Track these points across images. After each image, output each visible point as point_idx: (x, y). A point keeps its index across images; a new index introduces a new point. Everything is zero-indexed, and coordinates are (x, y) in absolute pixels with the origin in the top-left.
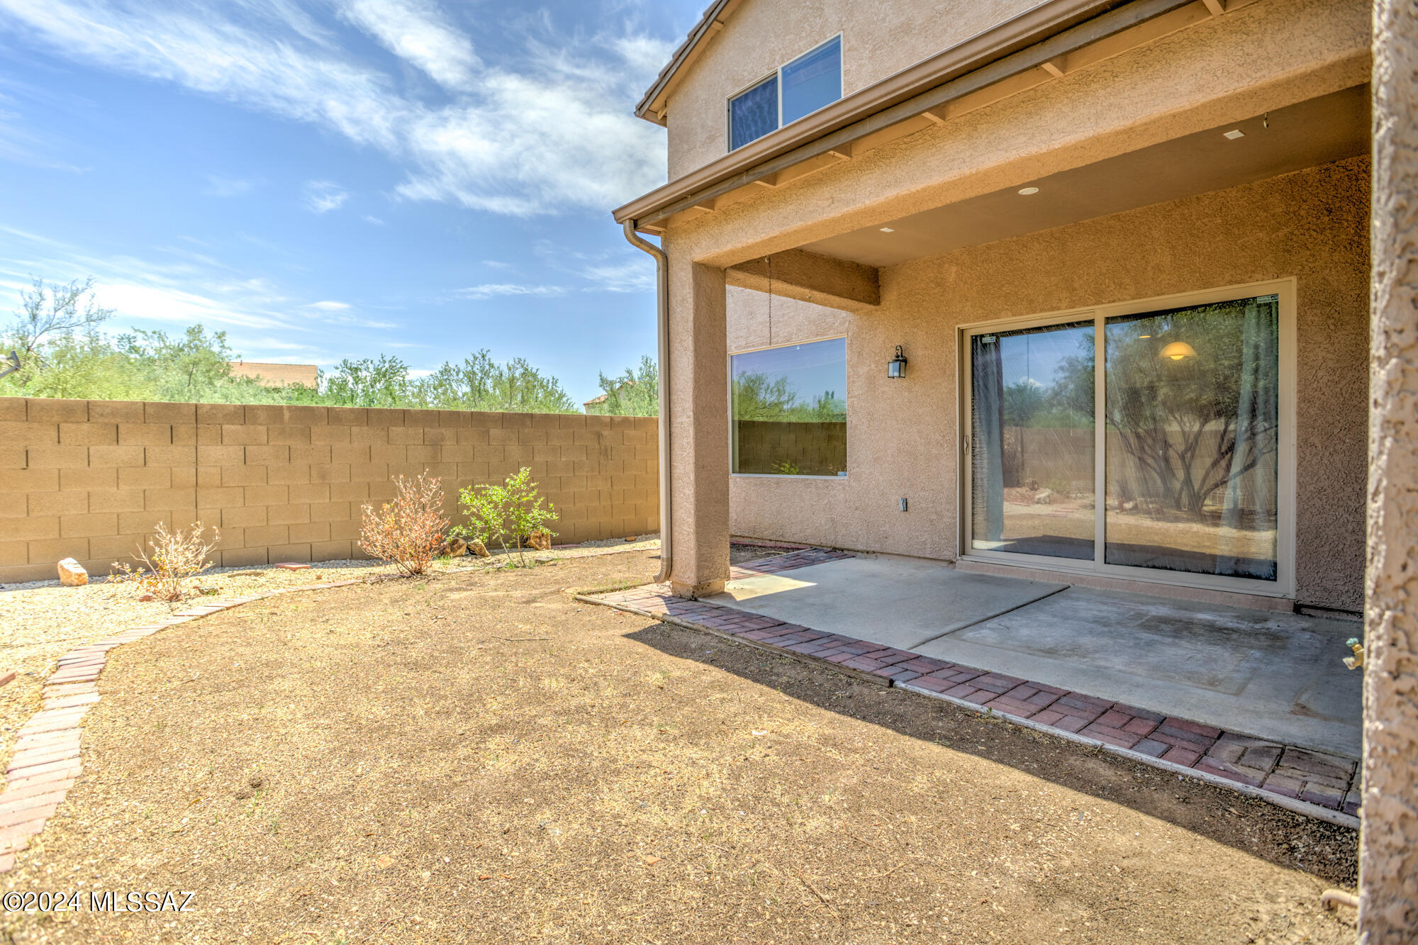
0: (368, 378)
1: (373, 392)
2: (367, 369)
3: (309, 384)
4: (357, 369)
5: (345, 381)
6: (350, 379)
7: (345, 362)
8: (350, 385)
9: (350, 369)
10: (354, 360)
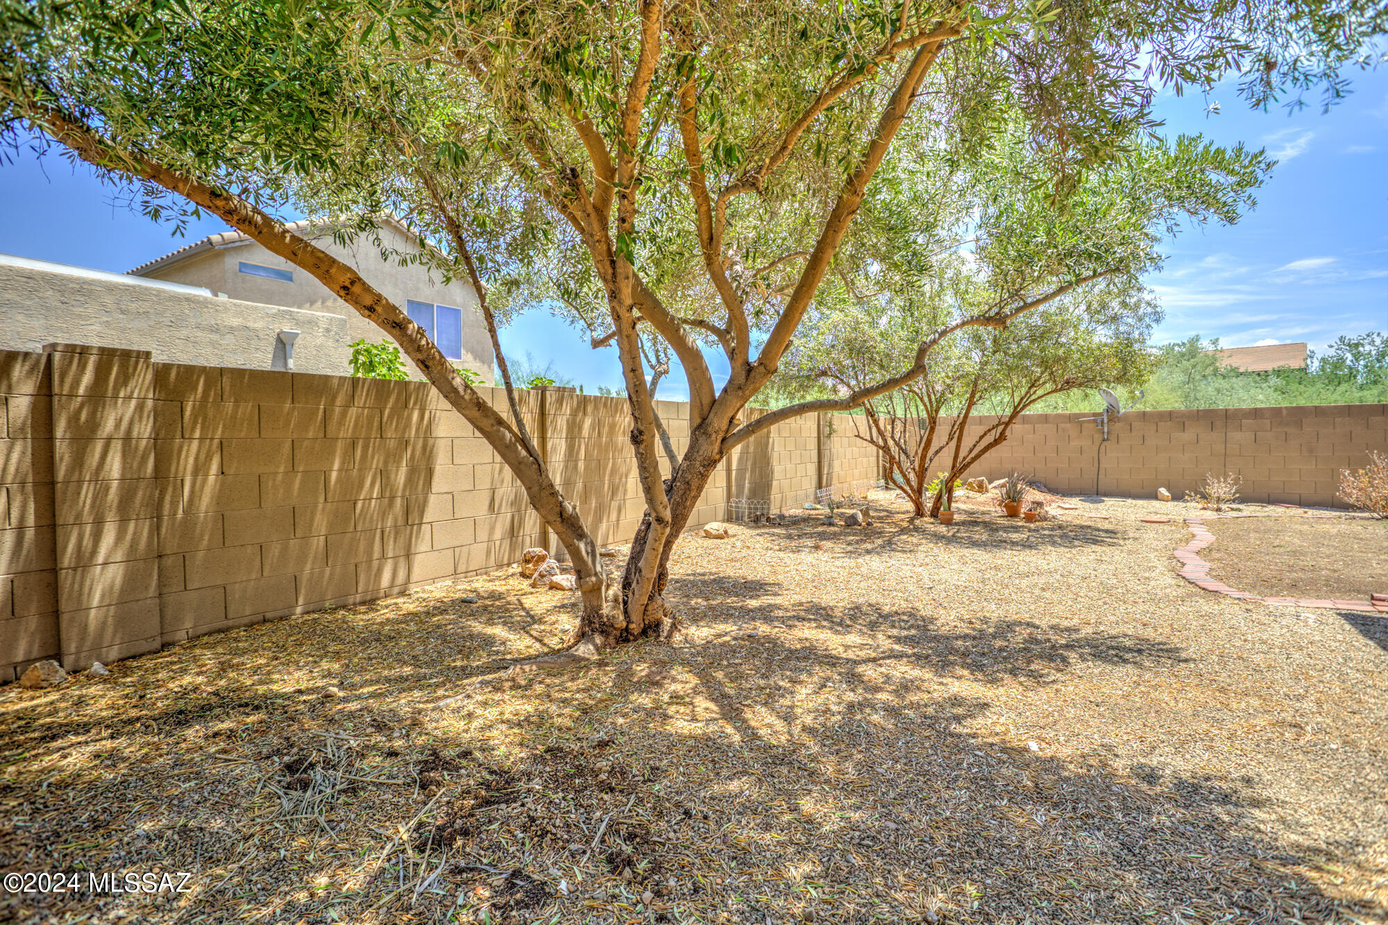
0: (1374, 353)
1: (1380, 367)
2: (1372, 343)
3: (1296, 364)
4: (1357, 345)
5: (1342, 360)
6: (1349, 356)
7: (1342, 339)
8: (1348, 362)
9: (1349, 345)
10: (1353, 336)
